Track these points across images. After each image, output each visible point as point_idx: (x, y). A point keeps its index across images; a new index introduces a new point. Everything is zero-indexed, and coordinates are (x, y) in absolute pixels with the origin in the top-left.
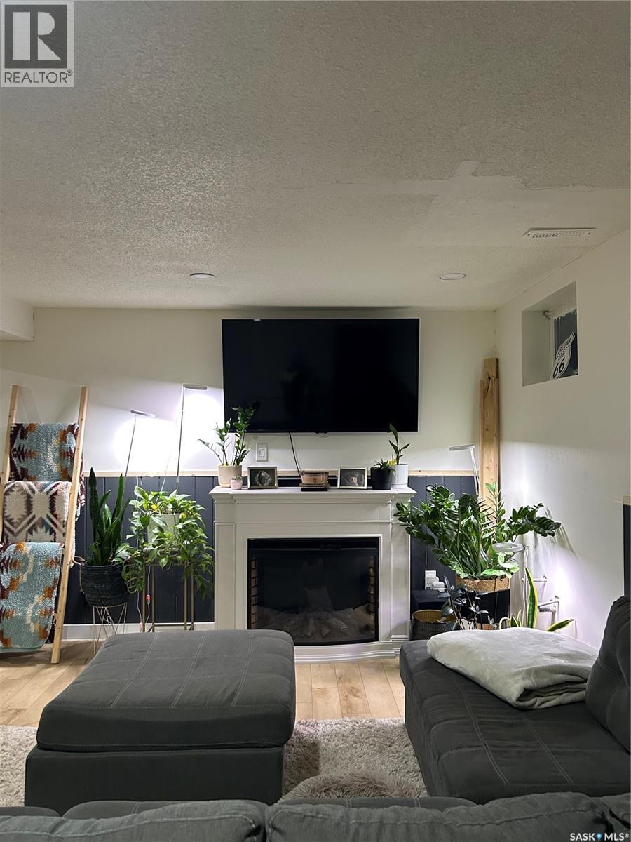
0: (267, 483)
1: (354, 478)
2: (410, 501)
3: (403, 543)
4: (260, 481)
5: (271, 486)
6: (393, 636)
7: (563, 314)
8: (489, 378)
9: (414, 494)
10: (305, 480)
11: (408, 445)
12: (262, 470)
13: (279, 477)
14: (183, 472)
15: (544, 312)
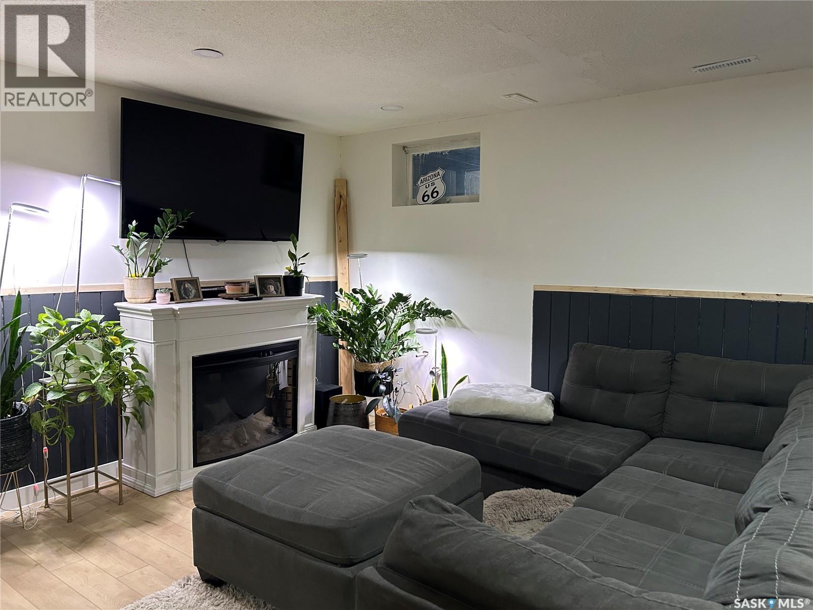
0: (192, 295)
1: (270, 286)
2: (317, 304)
3: (311, 342)
4: (185, 293)
5: (197, 298)
6: (306, 426)
7: (427, 152)
8: (341, 196)
9: (322, 299)
10: (229, 290)
11: (308, 253)
12: (185, 281)
13: (202, 288)
14: (83, 287)
15: (404, 148)
